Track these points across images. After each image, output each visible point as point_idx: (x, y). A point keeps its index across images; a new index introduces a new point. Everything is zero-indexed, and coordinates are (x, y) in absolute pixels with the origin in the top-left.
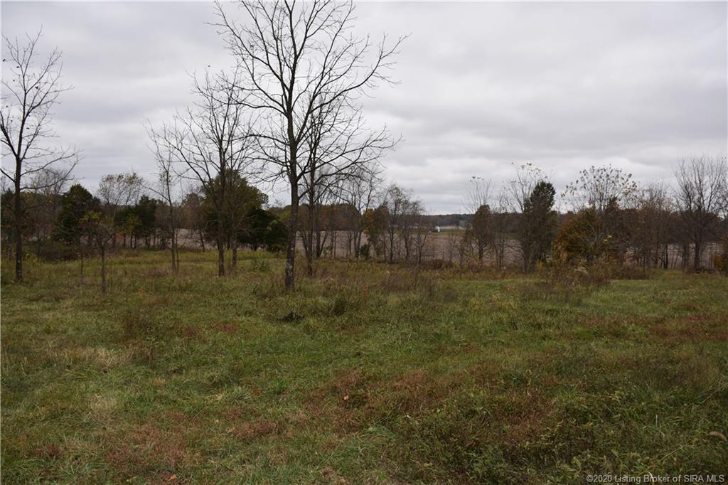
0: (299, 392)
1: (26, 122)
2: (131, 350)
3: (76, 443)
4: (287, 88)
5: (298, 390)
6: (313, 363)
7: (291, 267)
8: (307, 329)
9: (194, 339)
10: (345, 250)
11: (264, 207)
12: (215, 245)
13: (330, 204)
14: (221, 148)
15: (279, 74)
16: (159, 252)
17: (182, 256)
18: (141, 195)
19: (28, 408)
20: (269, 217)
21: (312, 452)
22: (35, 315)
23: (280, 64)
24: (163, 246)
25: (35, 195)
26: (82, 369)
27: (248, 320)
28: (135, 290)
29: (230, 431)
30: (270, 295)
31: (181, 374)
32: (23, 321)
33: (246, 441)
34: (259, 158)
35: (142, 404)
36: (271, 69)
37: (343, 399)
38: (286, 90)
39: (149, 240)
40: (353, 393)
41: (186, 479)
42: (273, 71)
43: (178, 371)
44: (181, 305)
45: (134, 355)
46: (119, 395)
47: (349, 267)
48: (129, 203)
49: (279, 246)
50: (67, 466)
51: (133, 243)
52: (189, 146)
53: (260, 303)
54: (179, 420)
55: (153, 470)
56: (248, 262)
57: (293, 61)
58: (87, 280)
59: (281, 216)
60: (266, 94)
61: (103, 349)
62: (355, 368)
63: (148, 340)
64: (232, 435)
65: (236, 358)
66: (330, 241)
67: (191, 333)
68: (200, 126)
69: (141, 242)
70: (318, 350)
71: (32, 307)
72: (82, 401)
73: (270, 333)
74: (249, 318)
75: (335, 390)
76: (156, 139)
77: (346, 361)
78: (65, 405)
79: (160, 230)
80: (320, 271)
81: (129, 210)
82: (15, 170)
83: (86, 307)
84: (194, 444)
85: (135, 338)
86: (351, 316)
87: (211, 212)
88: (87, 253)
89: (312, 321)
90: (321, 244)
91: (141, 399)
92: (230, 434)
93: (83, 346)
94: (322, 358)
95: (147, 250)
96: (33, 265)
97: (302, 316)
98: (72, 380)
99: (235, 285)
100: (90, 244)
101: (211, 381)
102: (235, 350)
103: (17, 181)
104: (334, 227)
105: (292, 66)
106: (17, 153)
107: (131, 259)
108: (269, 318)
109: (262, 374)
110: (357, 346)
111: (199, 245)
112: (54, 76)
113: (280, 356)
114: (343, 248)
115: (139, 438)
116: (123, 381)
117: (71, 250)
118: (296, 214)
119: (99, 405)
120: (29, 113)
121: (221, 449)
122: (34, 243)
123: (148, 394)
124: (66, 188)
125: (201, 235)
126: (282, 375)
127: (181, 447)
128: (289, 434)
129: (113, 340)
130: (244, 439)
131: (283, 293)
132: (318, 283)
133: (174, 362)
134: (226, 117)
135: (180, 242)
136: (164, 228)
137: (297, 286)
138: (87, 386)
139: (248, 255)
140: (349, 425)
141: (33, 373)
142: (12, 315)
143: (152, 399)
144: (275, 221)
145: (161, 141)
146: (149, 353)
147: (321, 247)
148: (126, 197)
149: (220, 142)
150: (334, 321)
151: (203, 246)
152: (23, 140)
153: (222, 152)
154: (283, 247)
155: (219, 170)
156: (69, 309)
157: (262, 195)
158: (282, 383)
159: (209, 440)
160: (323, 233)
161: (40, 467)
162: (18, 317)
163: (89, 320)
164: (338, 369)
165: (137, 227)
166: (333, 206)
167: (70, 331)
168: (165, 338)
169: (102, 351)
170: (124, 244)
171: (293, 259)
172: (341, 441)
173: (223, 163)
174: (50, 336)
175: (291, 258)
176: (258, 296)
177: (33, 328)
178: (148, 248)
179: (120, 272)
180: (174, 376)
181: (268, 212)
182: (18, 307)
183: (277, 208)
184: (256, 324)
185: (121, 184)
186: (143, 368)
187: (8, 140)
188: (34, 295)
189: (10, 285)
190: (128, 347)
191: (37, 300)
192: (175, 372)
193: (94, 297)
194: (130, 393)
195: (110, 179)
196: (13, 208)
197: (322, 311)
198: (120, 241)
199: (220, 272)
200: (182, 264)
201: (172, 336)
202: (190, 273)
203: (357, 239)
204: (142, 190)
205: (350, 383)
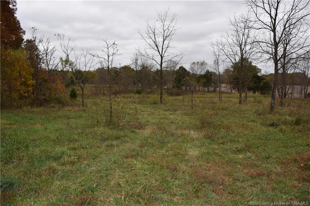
0: (278, 159)
1: (164, 43)
2: (203, 133)
3: (183, 167)
4: (273, 19)
5: (277, 158)
6: (284, 146)
7: (273, 102)
8: (281, 130)
9: (229, 130)
10: (299, 95)
11: (259, 74)
12: (237, 91)
13: (292, 73)
14: (241, 49)
15: (269, 12)
16: (213, 93)
17: (223, 95)
18: (206, 70)
19: (166, 151)
20: (261, 79)
21: (285, 188)
22: (167, 116)
23: (270, 7)
24: (215, 91)
25: (166, 71)
26: (185, 138)
27: (253, 124)
28: (205, 108)
29: (245, 171)
30: (263, 113)
31: (224, 144)
32: (163, 118)
33: (253, 177)
34: (259, 52)
35: (208, 155)
36: (266, 10)
37: (300, 166)
38: (273, 20)
39: (209, 88)
40: (306, 163)
41: (226, 189)
42: (266, 11)
43: (223, 143)
44: (223, 116)
45: (205, 135)
46: (199, 150)
47: (301, 103)
48: (201, 73)
49: (266, 92)
50: (180, 175)
51: (203, 90)
52: (227, 49)
53: (258, 117)
54: (223, 164)
55: (213, 183)
56: (252, 99)
57: (276, 5)
58: (186, 103)
59: (267, 79)
60: (263, 23)
61: (193, 131)
62: (306, 151)
63: (210, 129)
64: (246, 174)
65: (248, 140)
66: (291, 90)
67: (228, 128)
68: (232, 40)
69: (206, 89)
70: (287, 141)
71: (166, 113)
72: (185, 151)
73: (263, 131)
74: (253, 123)
75: (296, 160)
76: (213, 46)
77: (301, 148)
78: (179, 151)
79: (213, 84)
80: (286, 104)
81: (201, 76)
82: (160, 61)
83: (186, 114)
84: (230, 175)
85: (205, 128)
86: (304, 126)
87: (235, 77)
88: (185, 93)
89: (284, 127)
90: (287, 91)
91: (208, 153)
92: (245, 173)
93: (185, 129)
94: (289, 145)
95: (208, 92)
96: (166, 97)
97: (278, 124)
98: (181, 142)
99: (246, 109)
100: (186, 89)
101: (237, 149)
102: (247, 137)
103: (161, 65)
104: (293, 84)
105: (276, 7)
106: (161, 55)
107: (202, 96)
108: (262, 124)
109: (259, 148)
110: (307, 141)
111: (230, 91)
112: (174, 24)
113: (268, 141)
114: (298, 94)
115: (207, 169)
116: (200, 145)
117: (179, 92)
118: (277, 77)
119: (192, 153)
120: (165, 39)
121: (241, 179)
122: (166, 89)
123: (210, 151)
124: (178, 68)
125: (231, 87)
126: (269, 150)
127: (224, 175)
128: (273, 178)
129: (197, 128)
130: (251, 176)
131: (270, 113)
132: (286, 110)
133: (221, 139)
134: (243, 35)
135: (222, 90)
136: (215, 83)
137: (276, 110)
138: (187, 145)
139: (251, 96)
140: (304, 178)
141: (167, 138)
142: (159, 116)
143: (212, 154)
144: (264, 81)
145: (215, 47)
146: (211, 135)
147: (286, 93)
148: (200, 71)
149: (241, 46)
150: (295, 128)
151: (232, 91)
152: (163, 50)
153: (242, 50)
154: (268, 92)
155: (240, 58)
156: (179, 115)
157: (258, 69)
158: (269, 154)
159: (237, 174)
160: (288, 86)
161: (171, 174)
162: (161, 116)
163: (187, 119)
164: (297, 151)
165: (204, 83)
166: (293, 73)
167: (180, 123)
168: (217, 129)
169: (192, 132)
170: (199, 90)
171: (274, 98)
172: (300, 185)
173: (242, 55)
174: (172, 125)
175: (273, 97)
176: (257, 114)
177: (167, 121)
178: (209, 92)
179: (198, 101)
180: (221, 145)
181: (261, 76)
182: (161, 113)
183: (265, 75)
184: (257, 126)
185: (198, 65)
186: (208, 140)
187: (158, 50)
188: (167, 109)
189: (158, 104)
190: (202, 132)
191: (167, 110)
192: (221, 143)
193: (188, 110)
194: (203, 150)
195: (194, 63)
196: (160, 76)
197: (288, 123)
198: (197, 88)
199: (240, 102)
200: (223, 99)
201: (220, 129)
202: (227, 102)
203: (306, 90)
204: (206, 68)
205: (304, 158)
